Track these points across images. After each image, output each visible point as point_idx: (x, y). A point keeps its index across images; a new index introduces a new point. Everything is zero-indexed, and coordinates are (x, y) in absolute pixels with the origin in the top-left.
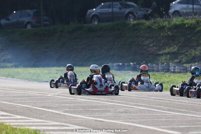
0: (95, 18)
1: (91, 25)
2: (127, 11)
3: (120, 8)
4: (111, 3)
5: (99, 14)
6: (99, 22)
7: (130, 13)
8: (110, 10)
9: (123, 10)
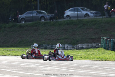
0: (23, 20)
1: (21, 23)
2: (41, 15)
3: (37, 14)
4: (32, 11)
5: (25, 18)
6: (25, 22)
7: (42, 17)
8: (31, 15)
9: (38, 15)
